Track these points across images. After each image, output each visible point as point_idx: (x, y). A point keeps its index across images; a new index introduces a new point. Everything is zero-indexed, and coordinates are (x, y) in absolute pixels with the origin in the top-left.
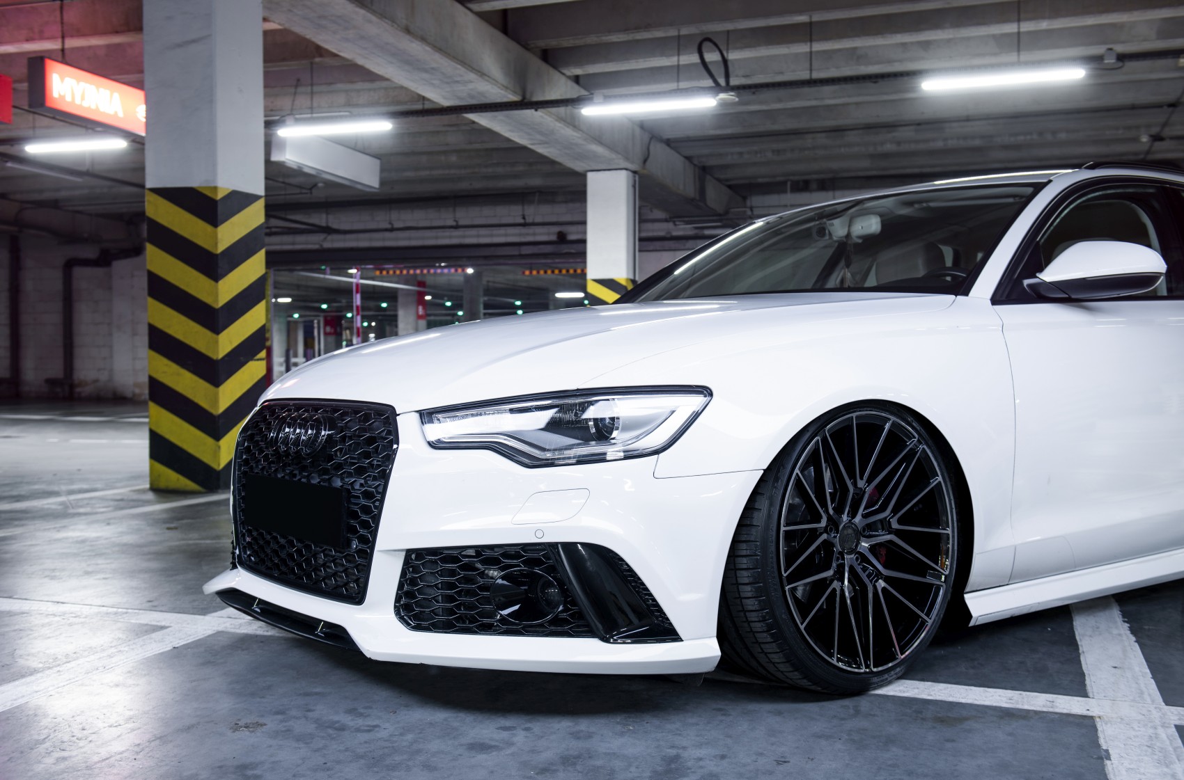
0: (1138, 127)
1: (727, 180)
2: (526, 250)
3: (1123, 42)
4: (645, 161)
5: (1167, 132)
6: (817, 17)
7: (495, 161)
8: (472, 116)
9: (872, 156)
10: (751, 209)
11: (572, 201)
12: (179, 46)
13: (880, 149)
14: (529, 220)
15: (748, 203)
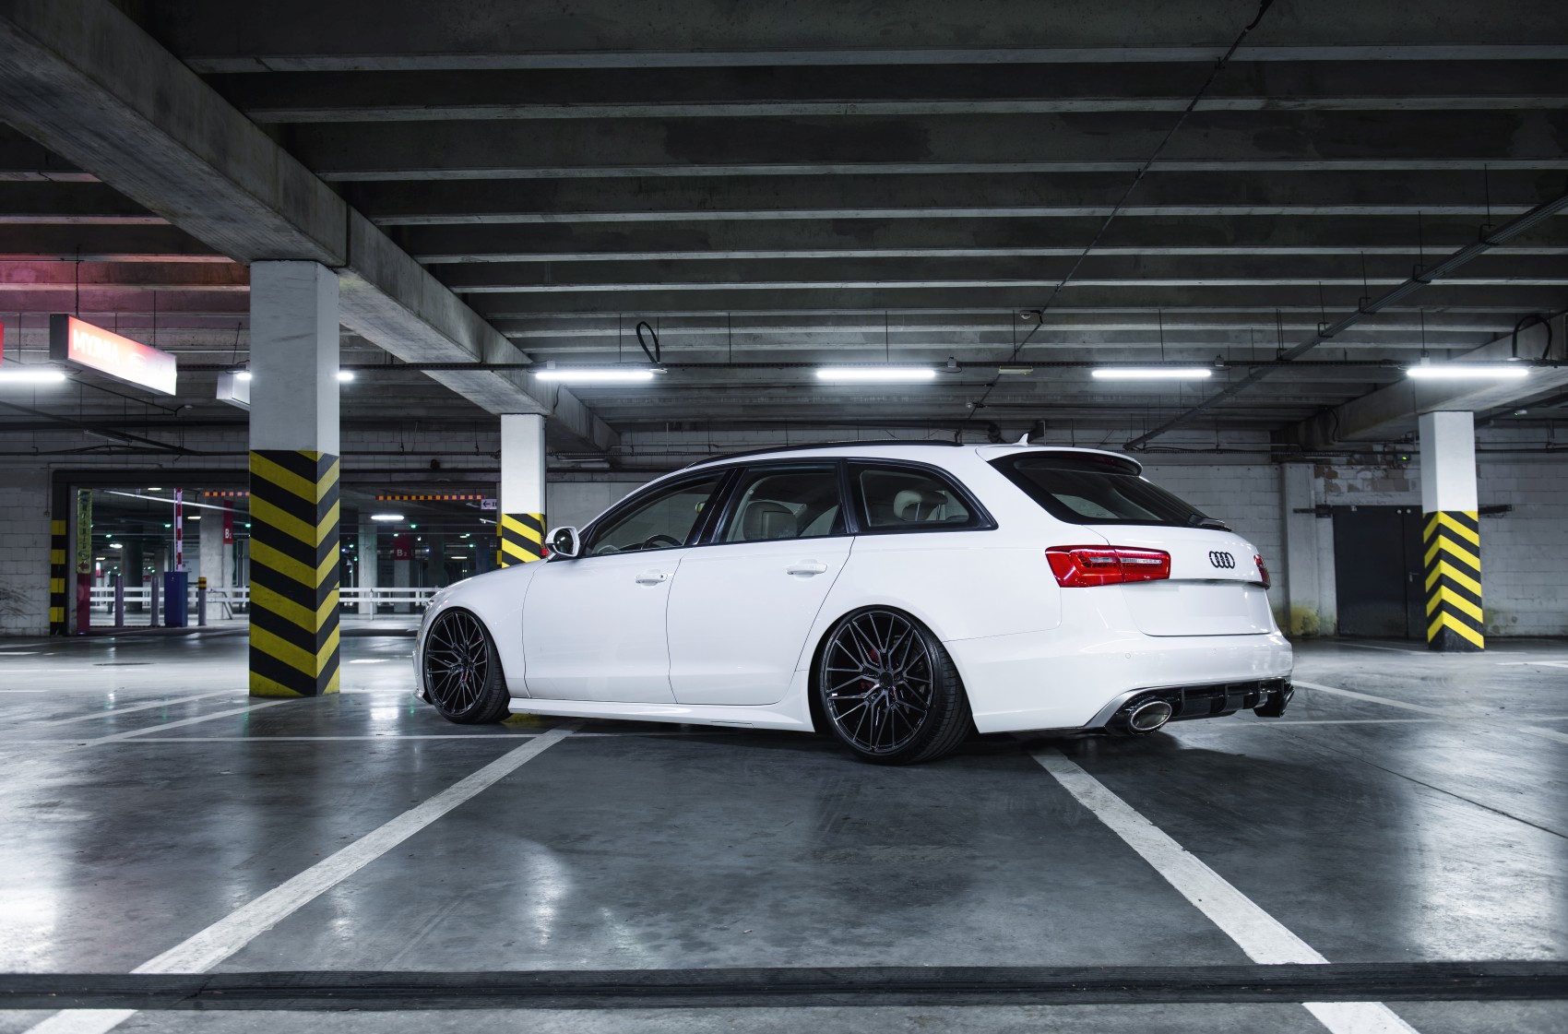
0: (964, 397)
1: (609, 419)
2: (397, 477)
3: (956, 343)
4: (555, 407)
5: (986, 401)
6: (733, 314)
7: (390, 395)
8: (427, 372)
9: (744, 406)
10: (632, 446)
11: (447, 430)
12: (284, 339)
13: (754, 401)
14: (407, 449)
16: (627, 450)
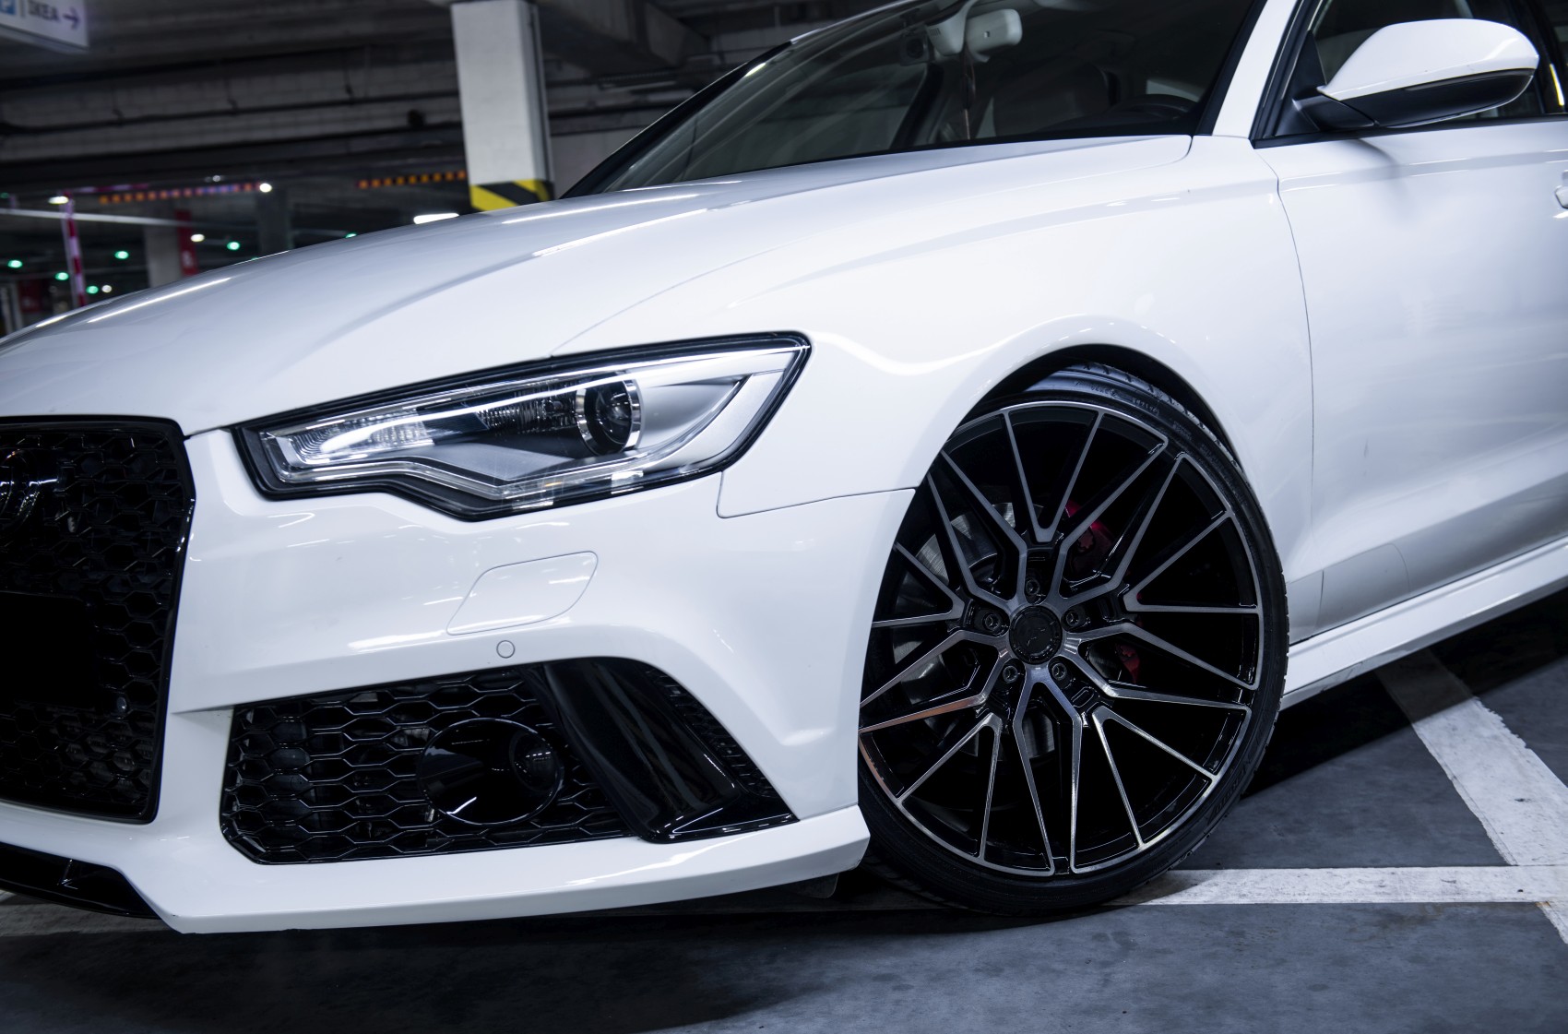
1: (678, 10)
2: (359, 146)
11: (429, 58)
14: (359, 94)
15: (715, 47)
16: (717, 61)
